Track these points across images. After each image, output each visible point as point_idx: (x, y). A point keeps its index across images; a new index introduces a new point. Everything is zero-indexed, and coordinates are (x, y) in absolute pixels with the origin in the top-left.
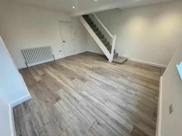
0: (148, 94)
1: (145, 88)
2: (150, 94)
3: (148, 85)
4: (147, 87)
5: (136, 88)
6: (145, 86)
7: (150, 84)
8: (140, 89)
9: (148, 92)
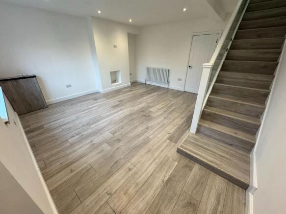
0: (56, 157)
1: (69, 161)
2: (53, 158)
3: (72, 171)
4: (67, 166)
5: (78, 147)
6: (72, 163)
7: (72, 177)
8: (72, 151)
9: (58, 158)
